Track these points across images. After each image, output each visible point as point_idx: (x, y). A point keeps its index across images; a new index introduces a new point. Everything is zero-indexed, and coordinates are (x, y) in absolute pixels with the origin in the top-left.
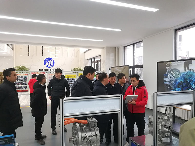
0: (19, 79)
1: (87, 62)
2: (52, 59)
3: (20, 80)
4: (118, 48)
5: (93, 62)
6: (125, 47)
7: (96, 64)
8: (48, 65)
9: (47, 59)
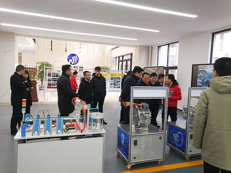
0: (51, 75)
1: (114, 61)
2: (76, 56)
3: (52, 77)
4: (152, 47)
5: (121, 60)
6: (159, 47)
7: (125, 63)
8: (72, 62)
9: (71, 55)
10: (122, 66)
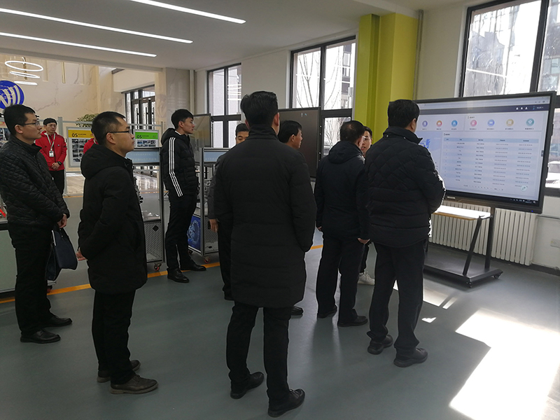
1: (121, 101)
4: (195, 72)
5: (136, 100)
6: (209, 72)
7: (145, 106)
10: (140, 114)
